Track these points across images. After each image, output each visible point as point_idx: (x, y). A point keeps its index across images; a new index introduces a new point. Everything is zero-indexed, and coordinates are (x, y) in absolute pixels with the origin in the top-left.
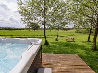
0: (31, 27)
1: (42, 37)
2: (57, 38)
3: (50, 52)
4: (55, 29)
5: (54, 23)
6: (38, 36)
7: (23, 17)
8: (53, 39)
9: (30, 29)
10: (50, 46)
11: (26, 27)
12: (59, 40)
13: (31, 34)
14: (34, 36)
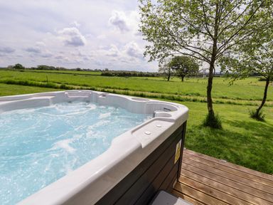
0: (173, 69)
1: (201, 101)
2: (258, 110)
3: (220, 152)
4: (255, 75)
5: (251, 53)
6: (188, 97)
7: (152, 44)
8: (240, 111)
9: (169, 75)
10: (221, 134)
11: (161, 70)
12: (265, 119)
13: (169, 88)
14: (176, 94)
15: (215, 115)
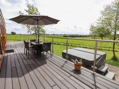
15: (116, 56)
